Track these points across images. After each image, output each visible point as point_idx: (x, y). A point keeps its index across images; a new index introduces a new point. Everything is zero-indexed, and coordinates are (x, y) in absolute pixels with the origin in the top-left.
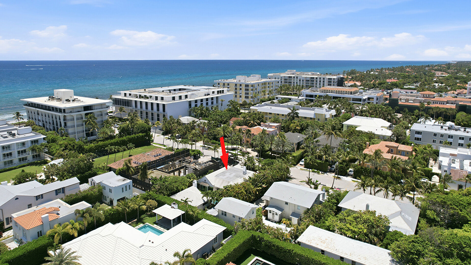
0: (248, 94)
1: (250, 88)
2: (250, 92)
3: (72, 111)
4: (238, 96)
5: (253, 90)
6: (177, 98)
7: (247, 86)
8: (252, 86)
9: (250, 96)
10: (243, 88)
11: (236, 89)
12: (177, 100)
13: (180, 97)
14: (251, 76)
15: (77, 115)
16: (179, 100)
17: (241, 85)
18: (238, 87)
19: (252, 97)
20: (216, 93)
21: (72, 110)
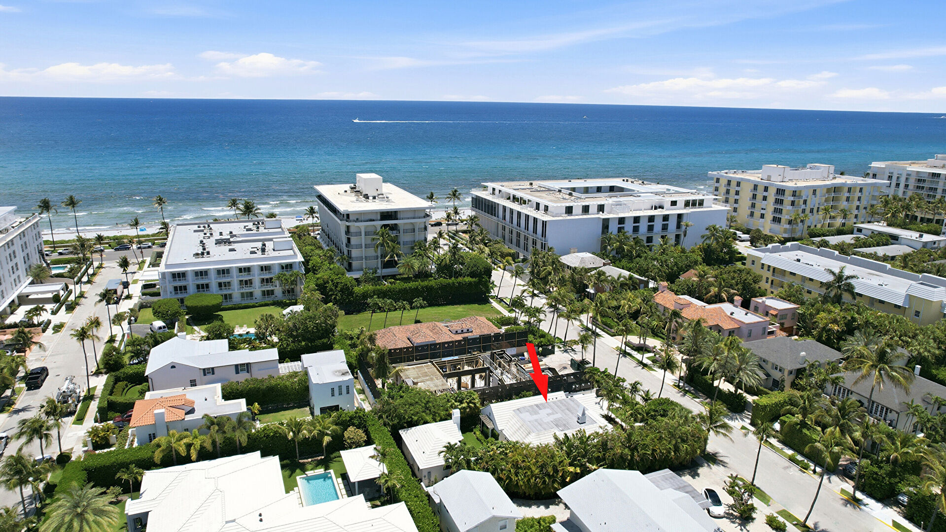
0: (780, 211)
1: (788, 199)
2: (787, 207)
3: (360, 219)
4: (757, 214)
5: (796, 203)
6: (578, 210)
7: (780, 191)
8: (794, 194)
9: (785, 217)
10: (772, 195)
11: (754, 197)
12: (577, 215)
13: (586, 209)
14: (808, 166)
15: (366, 227)
16: (582, 215)
17: (766, 189)
18: (760, 194)
19: (790, 222)
20: (681, 204)
21: (362, 216)
